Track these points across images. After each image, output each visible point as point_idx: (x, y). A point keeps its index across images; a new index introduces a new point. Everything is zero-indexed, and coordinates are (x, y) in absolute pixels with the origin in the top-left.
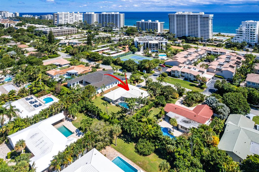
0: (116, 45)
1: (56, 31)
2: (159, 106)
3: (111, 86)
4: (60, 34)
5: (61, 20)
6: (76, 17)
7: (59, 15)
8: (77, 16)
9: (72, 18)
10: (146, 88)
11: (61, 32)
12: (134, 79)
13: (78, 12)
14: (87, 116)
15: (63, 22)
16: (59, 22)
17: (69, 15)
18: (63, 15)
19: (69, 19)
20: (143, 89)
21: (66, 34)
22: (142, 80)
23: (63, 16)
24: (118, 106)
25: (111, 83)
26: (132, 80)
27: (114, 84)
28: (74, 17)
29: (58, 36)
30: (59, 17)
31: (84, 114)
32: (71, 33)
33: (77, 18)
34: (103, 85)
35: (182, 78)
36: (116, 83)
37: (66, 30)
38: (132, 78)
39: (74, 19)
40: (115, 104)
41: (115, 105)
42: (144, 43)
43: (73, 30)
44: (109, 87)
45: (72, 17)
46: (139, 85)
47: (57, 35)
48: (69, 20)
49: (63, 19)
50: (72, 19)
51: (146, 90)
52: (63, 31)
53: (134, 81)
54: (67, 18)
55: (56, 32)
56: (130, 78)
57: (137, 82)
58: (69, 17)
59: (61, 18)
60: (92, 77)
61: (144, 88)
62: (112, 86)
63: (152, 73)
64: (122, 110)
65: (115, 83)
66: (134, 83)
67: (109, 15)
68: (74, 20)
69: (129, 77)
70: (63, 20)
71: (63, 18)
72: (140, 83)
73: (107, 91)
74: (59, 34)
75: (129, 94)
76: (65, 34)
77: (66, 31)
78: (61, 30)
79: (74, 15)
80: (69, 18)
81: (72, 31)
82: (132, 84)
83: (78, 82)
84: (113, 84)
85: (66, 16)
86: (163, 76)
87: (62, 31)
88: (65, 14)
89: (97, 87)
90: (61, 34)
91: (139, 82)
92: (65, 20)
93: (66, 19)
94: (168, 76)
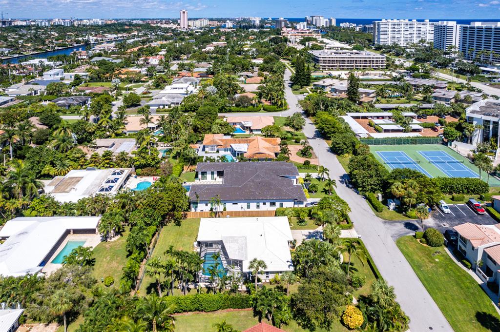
0: (428, 110)
1: (337, 58)
3: (253, 205)
4: (346, 66)
5: (386, 37)
6: (419, 33)
7: (381, 26)
8: (422, 30)
9: (411, 34)
11: (348, 61)
13: (427, 21)
15: (390, 41)
16: (381, 40)
17: (403, 27)
18: (390, 25)
19: (402, 35)
21: (360, 66)
23: (390, 28)
25: (257, 200)
27: (264, 204)
28: (415, 31)
29: (341, 69)
30: (381, 29)
32: (370, 66)
33: (422, 33)
36: (273, 204)
37: (360, 58)
39: (415, 36)
42: (486, 121)
43: (377, 61)
44: (248, 207)
45: (411, 31)
47: (339, 66)
48: (402, 37)
49: (390, 35)
50: (410, 36)
52: (353, 61)
54: (399, 32)
55: (337, 61)
58: (402, 31)
59: (385, 33)
62: (258, 207)
63: (409, 217)
65: (268, 204)
67: (488, 29)
68: (415, 38)
70: (390, 37)
71: (390, 32)
74: (344, 66)
76: (358, 66)
77: (360, 61)
78: (348, 58)
79: (415, 27)
80: (402, 33)
81: (373, 61)
83: (215, 172)
84: (261, 203)
85: (396, 27)
87: (351, 61)
88: (394, 24)
90: (348, 66)
92: (394, 38)
93: (397, 35)
94: (446, 249)
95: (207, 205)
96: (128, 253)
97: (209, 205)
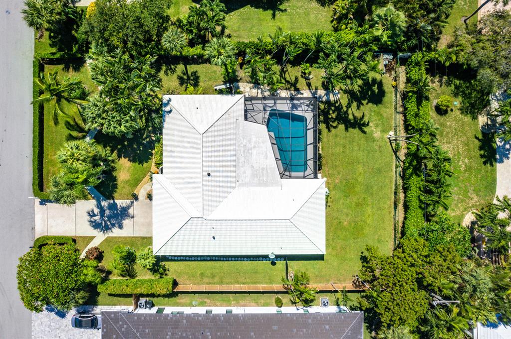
24: (320, 157)
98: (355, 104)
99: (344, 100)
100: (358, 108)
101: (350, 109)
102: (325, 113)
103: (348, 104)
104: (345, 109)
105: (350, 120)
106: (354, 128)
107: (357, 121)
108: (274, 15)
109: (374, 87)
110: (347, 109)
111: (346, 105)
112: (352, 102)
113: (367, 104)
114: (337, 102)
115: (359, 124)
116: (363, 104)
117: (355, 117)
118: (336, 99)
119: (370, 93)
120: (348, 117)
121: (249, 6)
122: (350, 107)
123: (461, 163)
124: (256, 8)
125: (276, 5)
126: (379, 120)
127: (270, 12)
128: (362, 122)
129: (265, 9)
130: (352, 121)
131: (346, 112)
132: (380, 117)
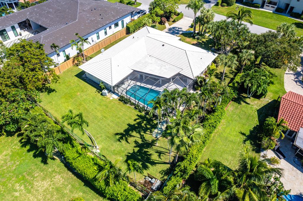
2: (245, 98)
3: (102, 33)
10: (194, 37)
12: (161, 12)
14: (28, 147)
20: (188, 39)
22: (178, 14)
24: (126, 103)
25: (103, 27)
26: (157, 15)
27: (110, 27)
31: (20, 141)
34: (77, 34)
35: (270, 8)
36: (117, 25)
38: (156, 9)
40: (117, 94)
41: (116, 97)
44: (98, 37)
46: (174, 28)
51: (195, 42)
53: (161, 16)
56: (151, 10)
57: (168, 18)
60: (51, 10)
61: (189, 37)
62: (106, 33)
64: (140, 117)
65: (113, 26)
66: (161, 23)
69: (149, 7)
72: (174, 21)
73: (92, 48)
75: (154, 59)
82: (157, 24)
83: (16, 26)
84: (108, 29)
86: (225, 4)
89: (55, 45)
91: (171, 20)
94: (236, 4)
95: (58, 55)
96: (40, 159)
97: (61, 54)
98: (140, 141)
99: (149, 137)
100: (136, 142)
101: (139, 136)
102: (149, 121)
103: (144, 138)
104: (142, 133)
105: (132, 131)
106: (125, 131)
107: (127, 136)
108: (243, 134)
109: (141, 164)
110: (140, 135)
111: (144, 136)
112: (143, 141)
113: (134, 150)
114: (151, 132)
115: (124, 135)
116: (135, 147)
117: (131, 136)
118: (153, 132)
119: (140, 158)
120: (136, 131)
121: (258, 124)
122: (141, 138)
123: (22, 188)
124: (254, 128)
125: (251, 140)
126: (114, 150)
127: (248, 133)
128: (124, 138)
129: (251, 132)
130: (130, 132)
131: (139, 132)
132: (116, 152)
